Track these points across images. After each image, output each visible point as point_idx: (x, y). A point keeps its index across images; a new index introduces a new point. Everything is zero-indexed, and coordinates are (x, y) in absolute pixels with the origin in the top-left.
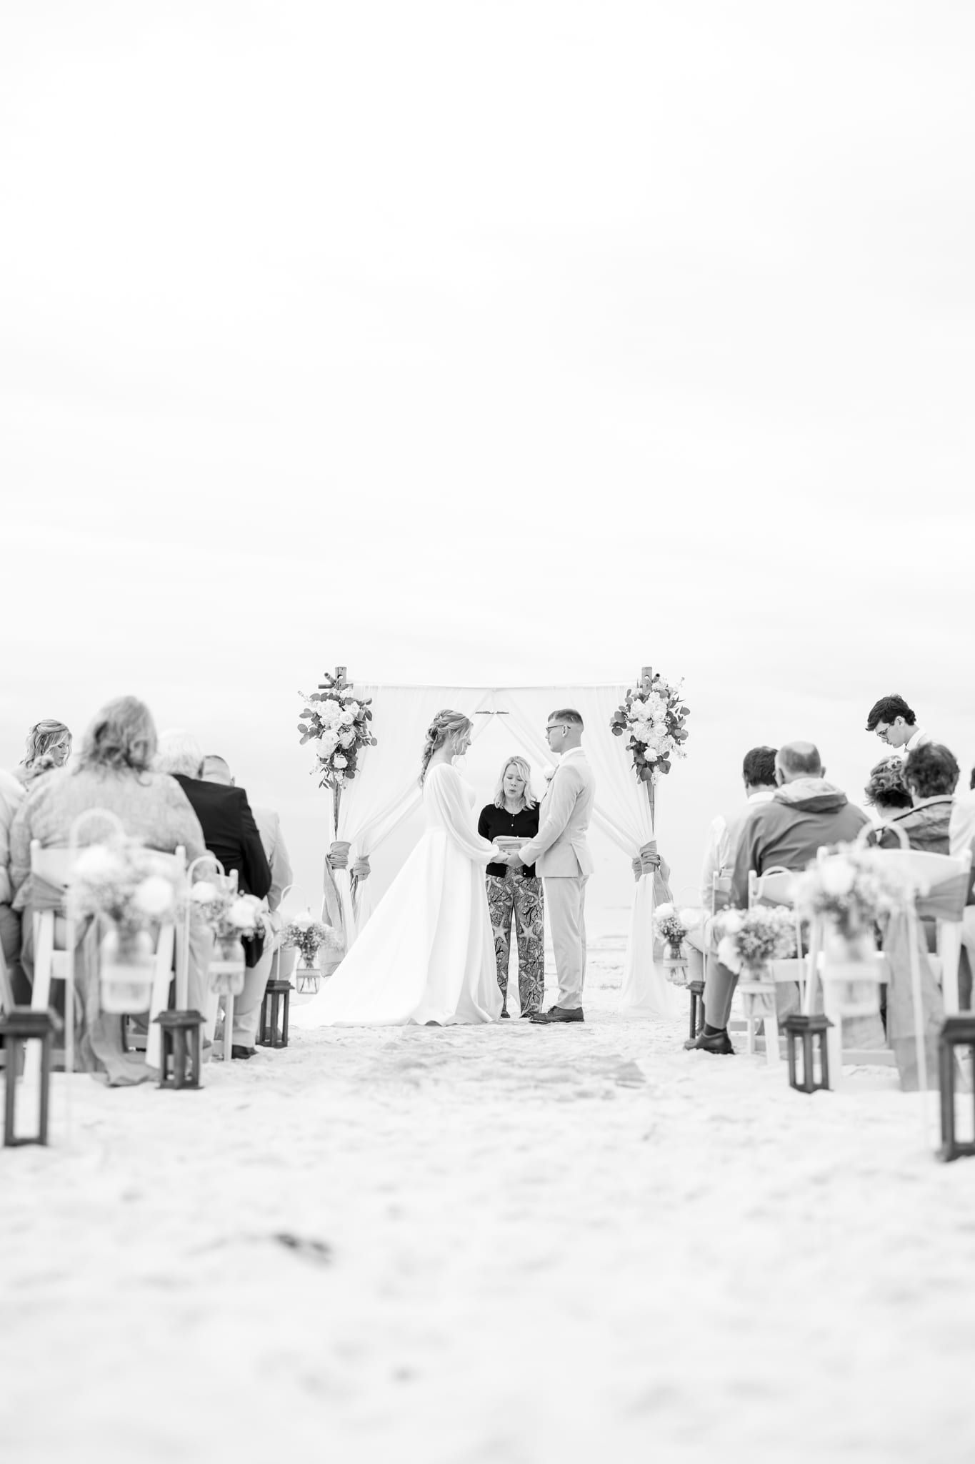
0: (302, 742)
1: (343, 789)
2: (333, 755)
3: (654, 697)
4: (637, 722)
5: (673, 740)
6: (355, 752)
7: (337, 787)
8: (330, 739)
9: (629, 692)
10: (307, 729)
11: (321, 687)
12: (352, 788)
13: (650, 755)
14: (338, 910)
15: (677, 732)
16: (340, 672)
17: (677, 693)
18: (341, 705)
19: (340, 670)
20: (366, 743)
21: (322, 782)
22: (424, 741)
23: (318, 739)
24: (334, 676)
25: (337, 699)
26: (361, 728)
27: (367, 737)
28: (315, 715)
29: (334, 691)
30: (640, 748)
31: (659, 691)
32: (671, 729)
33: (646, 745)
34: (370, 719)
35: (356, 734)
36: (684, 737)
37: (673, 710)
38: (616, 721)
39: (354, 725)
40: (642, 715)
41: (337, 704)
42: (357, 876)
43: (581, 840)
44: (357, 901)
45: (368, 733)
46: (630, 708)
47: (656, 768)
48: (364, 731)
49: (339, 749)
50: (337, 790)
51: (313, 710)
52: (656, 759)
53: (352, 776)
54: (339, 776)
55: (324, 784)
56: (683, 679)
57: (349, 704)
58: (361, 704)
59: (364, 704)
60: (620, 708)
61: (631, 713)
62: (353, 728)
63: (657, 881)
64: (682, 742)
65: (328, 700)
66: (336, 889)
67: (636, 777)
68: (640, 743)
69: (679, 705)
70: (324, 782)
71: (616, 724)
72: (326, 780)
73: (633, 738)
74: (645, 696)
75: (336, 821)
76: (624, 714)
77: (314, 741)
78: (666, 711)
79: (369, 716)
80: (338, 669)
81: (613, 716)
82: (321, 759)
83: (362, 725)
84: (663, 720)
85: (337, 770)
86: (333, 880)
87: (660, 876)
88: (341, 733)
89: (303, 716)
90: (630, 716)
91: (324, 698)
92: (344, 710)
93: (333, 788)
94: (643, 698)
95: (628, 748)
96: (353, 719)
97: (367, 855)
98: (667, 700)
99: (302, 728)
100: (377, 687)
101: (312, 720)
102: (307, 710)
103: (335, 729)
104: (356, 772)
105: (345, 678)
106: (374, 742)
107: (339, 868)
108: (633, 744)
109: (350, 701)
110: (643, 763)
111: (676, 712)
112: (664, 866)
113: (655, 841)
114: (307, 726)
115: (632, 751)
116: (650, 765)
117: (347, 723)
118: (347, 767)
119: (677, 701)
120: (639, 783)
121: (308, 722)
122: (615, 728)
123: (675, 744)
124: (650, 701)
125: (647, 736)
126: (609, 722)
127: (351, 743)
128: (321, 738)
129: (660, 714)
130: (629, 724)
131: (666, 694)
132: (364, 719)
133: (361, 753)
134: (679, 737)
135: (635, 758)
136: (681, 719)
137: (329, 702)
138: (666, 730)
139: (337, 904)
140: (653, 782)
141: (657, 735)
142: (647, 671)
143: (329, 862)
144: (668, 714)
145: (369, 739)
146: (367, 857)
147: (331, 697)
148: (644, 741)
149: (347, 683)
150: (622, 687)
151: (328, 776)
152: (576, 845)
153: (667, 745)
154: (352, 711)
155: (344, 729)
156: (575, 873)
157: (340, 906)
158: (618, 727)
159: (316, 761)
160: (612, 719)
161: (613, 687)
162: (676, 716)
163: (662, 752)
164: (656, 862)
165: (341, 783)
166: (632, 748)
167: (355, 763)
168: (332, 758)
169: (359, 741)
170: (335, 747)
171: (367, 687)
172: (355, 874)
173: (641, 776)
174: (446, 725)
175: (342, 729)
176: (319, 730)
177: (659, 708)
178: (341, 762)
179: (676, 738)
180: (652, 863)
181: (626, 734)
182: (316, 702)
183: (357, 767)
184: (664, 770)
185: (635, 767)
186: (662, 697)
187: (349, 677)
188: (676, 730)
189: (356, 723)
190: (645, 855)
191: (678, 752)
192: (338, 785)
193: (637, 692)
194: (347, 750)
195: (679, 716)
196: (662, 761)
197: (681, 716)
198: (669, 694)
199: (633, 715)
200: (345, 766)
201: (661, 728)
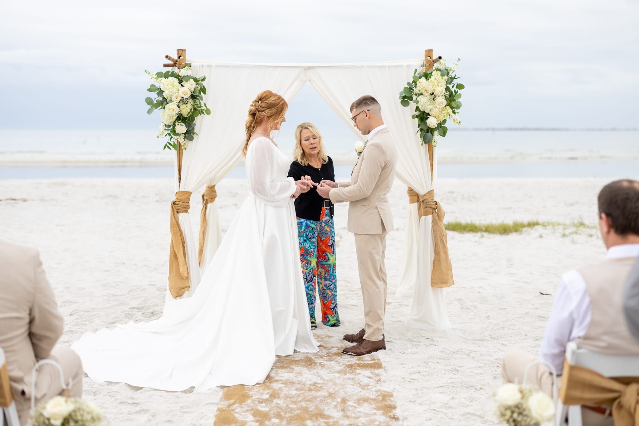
0: (149, 112)
1: (184, 150)
2: (175, 122)
3: (436, 75)
4: (422, 96)
5: (450, 110)
6: (193, 120)
7: (179, 148)
8: (171, 110)
9: (416, 70)
10: (153, 101)
11: (166, 66)
12: (190, 148)
13: (432, 122)
14: (182, 248)
15: (453, 104)
16: (181, 53)
17: (454, 71)
18: (180, 81)
19: (180, 52)
20: (201, 112)
21: (166, 145)
22: (246, 118)
23: (162, 109)
24: (175, 57)
25: (177, 76)
26: (197, 101)
27: (202, 108)
28: (160, 89)
29: (176, 70)
30: (423, 117)
31: (440, 70)
32: (449, 102)
33: (428, 114)
34: (205, 93)
35: (193, 106)
36: (458, 107)
37: (450, 86)
38: (404, 95)
39: (192, 98)
40: (426, 90)
41: (176, 81)
42: (207, 200)
43: (384, 204)
44: (207, 219)
45: (203, 105)
46: (416, 84)
47: (436, 133)
48: (200, 103)
49: (180, 118)
50: (180, 150)
51: (157, 85)
52: (436, 126)
53: (191, 139)
54: (181, 139)
55: (168, 147)
56: (459, 60)
57: (187, 81)
58: (196, 80)
59: (199, 81)
60: (408, 84)
61: (417, 88)
62: (191, 101)
63: (435, 222)
64: (456, 111)
65: (169, 77)
66: (180, 230)
67: (420, 141)
68: (424, 112)
69: (455, 81)
70: (168, 145)
71: (404, 97)
72: (170, 144)
73: (417, 109)
74: (429, 74)
75: (180, 174)
76: (411, 89)
77: (158, 111)
78: (445, 87)
79: (204, 90)
80: (178, 51)
81: (403, 90)
82: (166, 125)
83: (198, 98)
84: (443, 94)
85: (178, 135)
86: (177, 223)
87: (437, 218)
88: (180, 104)
89: (150, 90)
90: (416, 90)
91: (166, 75)
92: (182, 86)
93: (176, 149)
94: (427, 76)
95: (413, 117)
96: (190, 94)
97: (214, 184)
98: (446, 78)
99: (149, 101)
100: (211, 66)
101: (158, 94)
102: (153, 86)
103: (176, 101)
104: (195, 136)
105: (185, 58)
106: (208, 112)
107: (182, 212)
108: (418, 113)
109: (187, 78)
110: (426, 129)
111: (453, 87)
112: (440, 210)
113: (433, 190)
114: (153, 99)
115: (416, 119)
116: (430, 130)
117: (185, 97)
118: (187, 131)
119: (454, 78)
120: (422, 145)
121: (154, 96)
122: (404, 99)
123: (451, 114)
124: (432, 78)
125: (430, 107)
126: (398, 96)
127: (189, 113)
128: (164, 108)
129: (440, 89)
130: (414, 97)
131: (445, 72)
132: (200, 93)
133: (199, 120)
134: (454, 108)
135: (419, 125)
136: (456, 93)
137: (171, 79)
138: (445, 102)
139: (181, 242)
140: (433, 144)
141: (438, 107)
142: (429, 53)
143: (174, 207)
144: (447, 89)
145: (204, 110)
146: (214, 186)
147: (174, 75)
148: (427, 111)
149: (187, 62)
150: (409, 66)
151: (171, 139)
152: (380, 208)
153: (445, 115)
154: (190, 86)
155: (183, 101)
156: (380, 231)
157: (183, 243)
158: (406, 99)
159: (162, 127)
160: (401, 93)
161: (402, 66)
162: (453, 90)
163: (442, 119)
164: (434, 206)
165: (183, 144)
166: (417, 116)
167: (193, 129)
168: (174, 125)
169: (196, 111)
170: (177, 116)
171: (203, 66)
172: (205, 198)
173: (424, 140)
174: (263, 111)
175: (181, 102)
176: (163, 102)
177: (440, 84)
178: (181, 128)
179: (452, 108)
180: (431, 208)
181: (413, 105)
182: (160, 79)
183: (195, 131)
184: (442, 134)
185: (419, 132)
186: (442, 75)
187: (189, 58)
188: (453, 102)
189: (193, 97)
190: (425, 202)
191: (454, 120)
192: (180, 146)
193: (421, 70)
194: (186, 118)
195: (455, 90)
196: (441, 127)
197: (457, 90)
198: (448, 73)
199: (419, 91)
200: (185, 132)
201: (441, 101)
